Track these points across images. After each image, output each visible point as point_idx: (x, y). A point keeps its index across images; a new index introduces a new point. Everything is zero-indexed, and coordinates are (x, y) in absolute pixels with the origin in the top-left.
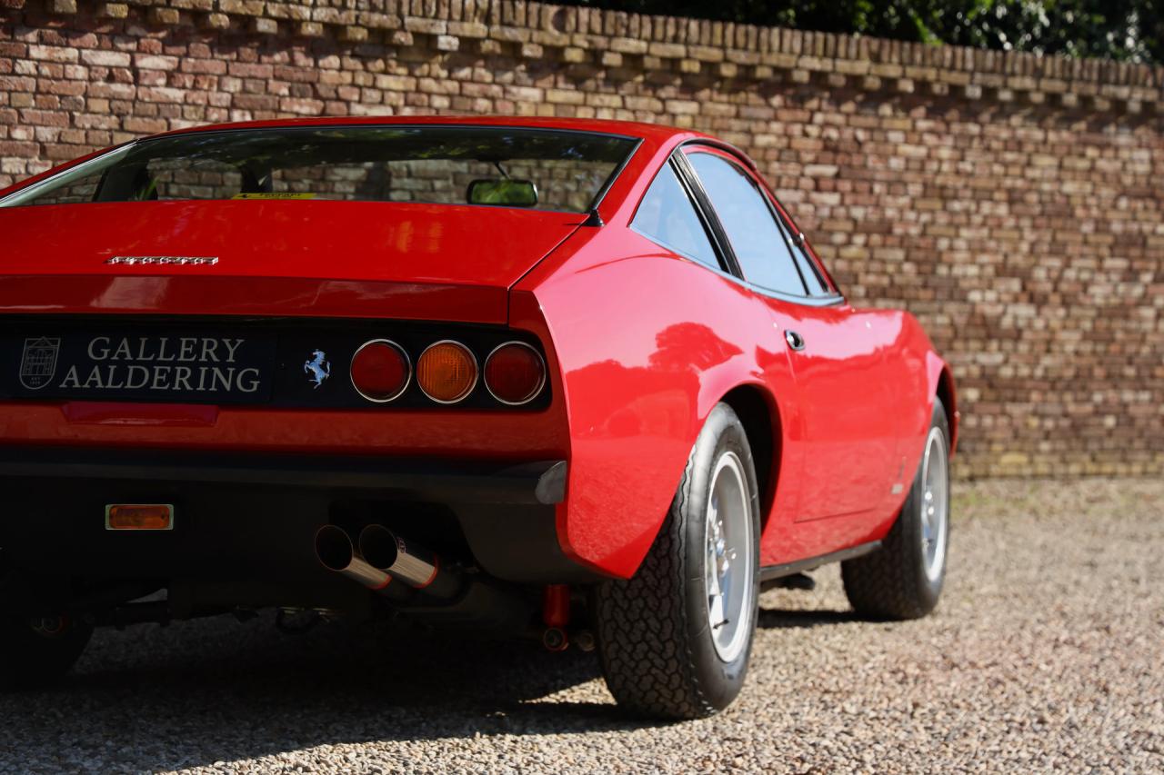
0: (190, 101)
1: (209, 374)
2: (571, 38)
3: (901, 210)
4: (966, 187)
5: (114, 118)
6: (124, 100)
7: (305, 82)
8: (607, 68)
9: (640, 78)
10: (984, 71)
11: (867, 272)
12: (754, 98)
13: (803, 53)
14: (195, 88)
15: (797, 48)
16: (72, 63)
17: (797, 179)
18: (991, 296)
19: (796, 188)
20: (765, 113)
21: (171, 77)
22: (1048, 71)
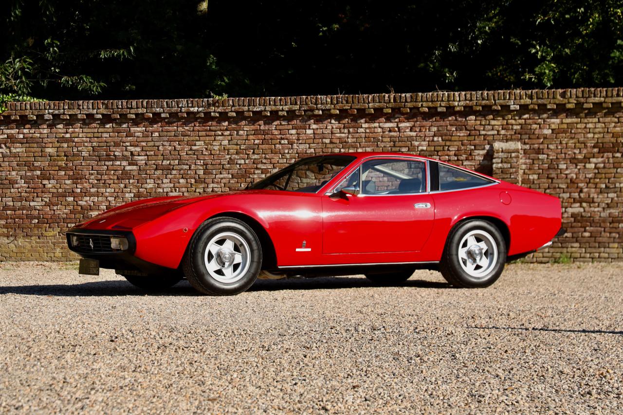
0: (418, 135)
2: (569, 100)
5: (392, 143)
6: (395, 137)
7: (462, 126)
8: (587, 109)
9: (604, 111)
14: (420, 131)
16: (376, 128)
21: (411, 129)
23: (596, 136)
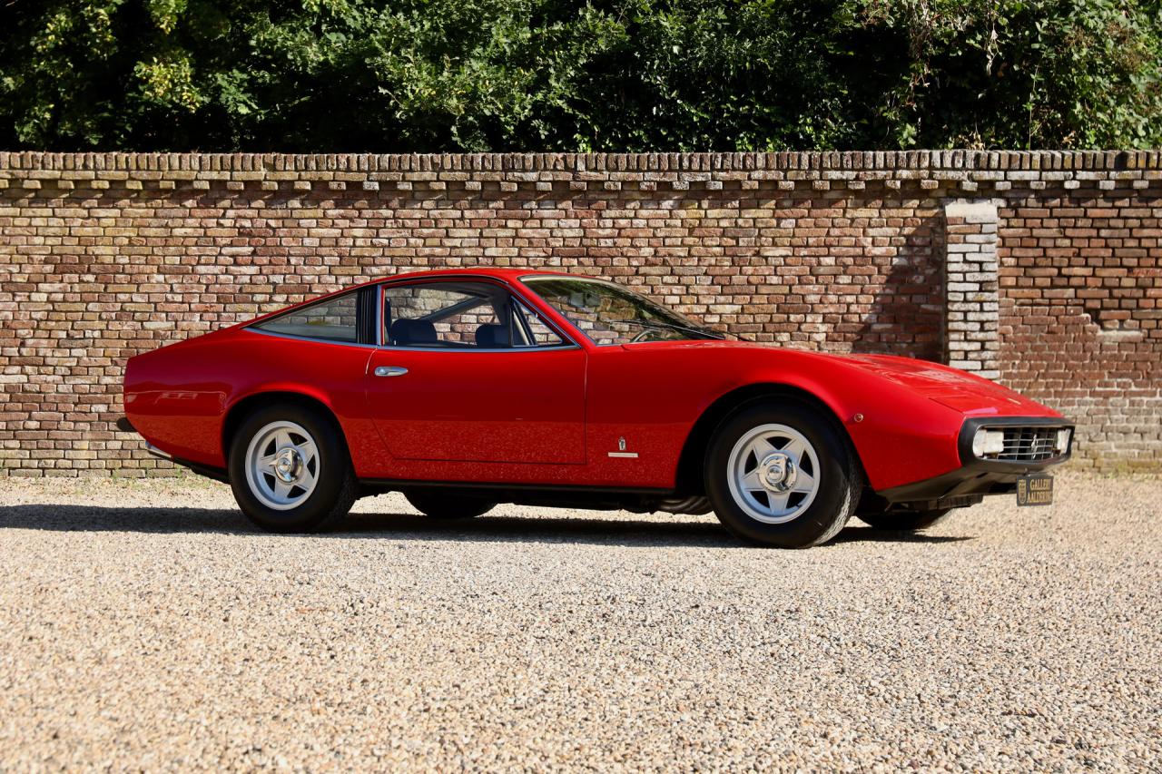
3: (319, 275)
4: (383, 255)
8: (32, 190)
9: (62, 196)
10: (380, 170)
12: (167, 203)
13: (201, 169)
15: (196, 166)
17: (216, 257)
19: (216, 264)
20: (180, 212)
22: (448, 166)
23: (50, 241)
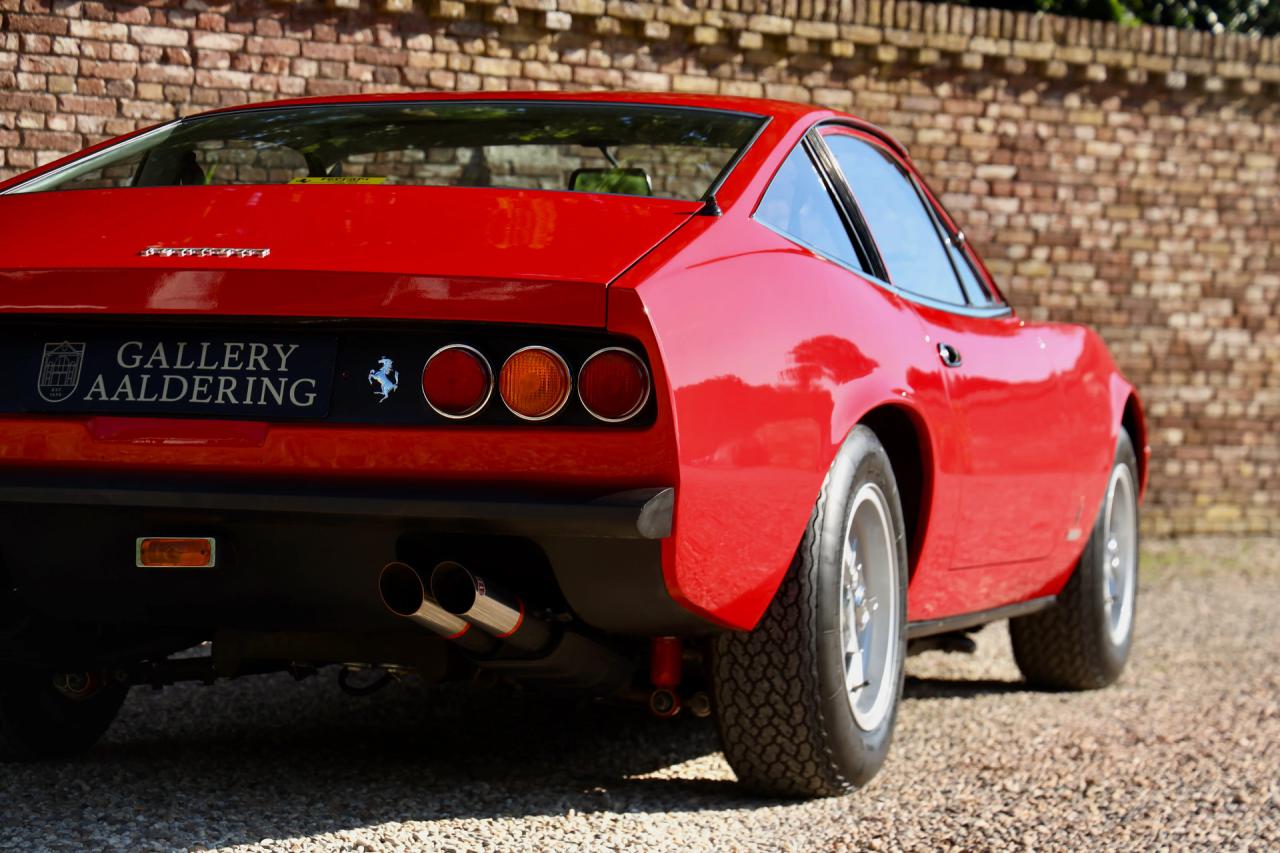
0: (257, 86)
1: (258, 385)
2: (703, 16)
3: (1090, 219)
4: (1167, 192)
5: (168, 106)
6: (180, 86)
7: (391, 66)
8: (745, 51)
9: (783, 63)
10: (1189, 56)
11: (1050, 291)
12: (917, 86)
13: (975, 34)
14: (263, 71)
15: (969, 27)
16: (120, 42)
17: (968, 182)
18: (1196, 320)
19: (967, 192)
20: (930, 104)
21: (235, 59)
22: (1265, 55)
